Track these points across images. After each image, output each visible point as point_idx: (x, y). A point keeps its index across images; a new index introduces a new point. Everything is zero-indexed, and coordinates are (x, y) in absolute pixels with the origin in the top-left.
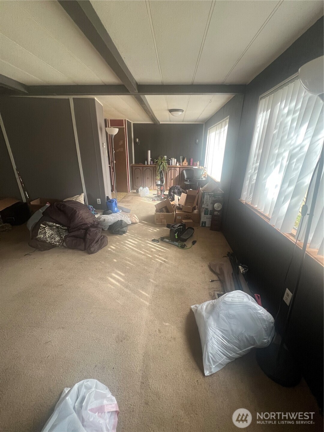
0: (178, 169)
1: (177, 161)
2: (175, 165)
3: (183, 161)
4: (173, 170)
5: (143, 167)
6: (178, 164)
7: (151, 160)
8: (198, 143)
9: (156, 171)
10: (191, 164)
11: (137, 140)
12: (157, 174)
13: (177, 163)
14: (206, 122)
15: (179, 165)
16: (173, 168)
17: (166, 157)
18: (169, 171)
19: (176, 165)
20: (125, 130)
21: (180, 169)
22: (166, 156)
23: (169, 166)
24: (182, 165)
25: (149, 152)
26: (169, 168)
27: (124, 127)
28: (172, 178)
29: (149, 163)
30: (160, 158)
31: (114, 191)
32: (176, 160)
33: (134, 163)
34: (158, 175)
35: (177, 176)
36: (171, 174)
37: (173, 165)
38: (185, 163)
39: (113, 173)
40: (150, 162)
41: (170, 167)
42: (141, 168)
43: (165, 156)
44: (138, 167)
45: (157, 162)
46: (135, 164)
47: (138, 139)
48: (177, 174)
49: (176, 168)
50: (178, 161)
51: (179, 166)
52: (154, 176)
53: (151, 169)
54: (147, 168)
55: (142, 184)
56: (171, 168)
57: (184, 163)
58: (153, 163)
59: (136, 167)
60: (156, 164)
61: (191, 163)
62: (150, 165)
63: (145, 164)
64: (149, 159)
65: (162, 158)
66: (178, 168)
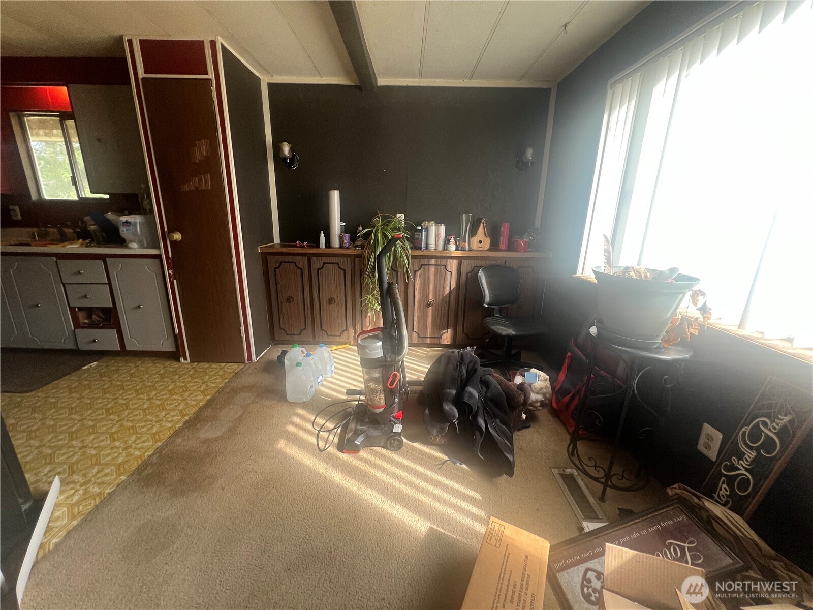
0: (453, 265)
1: (447, 233)
2: (440, 247)
3: (473, 232)
4: (433, 269)
5: (310, 256)
6: (452, 247)
7: (345, 230)
8: (532, 163)
9: (362, 273)
10: (502, 246)
11: (286, 149)
12: (367, 284)
13: (447, 241)
14: (559, 81)
15: (457, 249)
16: (433, 262)
17: (401, 216)
18: (418, 274)
19: (445, 249)
20: (214, 89)
21: (460, 264)
22: (403, 216)
23: (417, 253)
24: (470, 250)
25: (335, 196)
26: (417, 260)
27: (211, 75)
28: (431, 298)
29: (336, 243)
30: (378, 221)
31: (185, 359)
32: (442, 228)
33: (277, 239)
34: (373, 290)
35: (447, 291)
36: (425, 285)
37: (432, 247)
38: (480, 242)
39: (172, 284)
40: (341, 238)
41: (422, 259)
42: (302, 262)
43: (399, 215)
44: (290, 259)
45: (367, 236)
46: (282, 246)
47: (285, 144)
48: (450, 284)
49: (443, 262)
50: (453, 231)
51: (459, 254)
52: (358, 293)
53: (346, 264)
54: (324, 260)
55: (309, 322)
56: (424, 261)
57: (475, 240)
58: (353, 239)
59: (280, 258)
60: (362, 247)
61: (503, 241)
62: (341, 247)
63: (318, 246)
64: (337, 224)
65: (387, 221)
66: (455, 262)
